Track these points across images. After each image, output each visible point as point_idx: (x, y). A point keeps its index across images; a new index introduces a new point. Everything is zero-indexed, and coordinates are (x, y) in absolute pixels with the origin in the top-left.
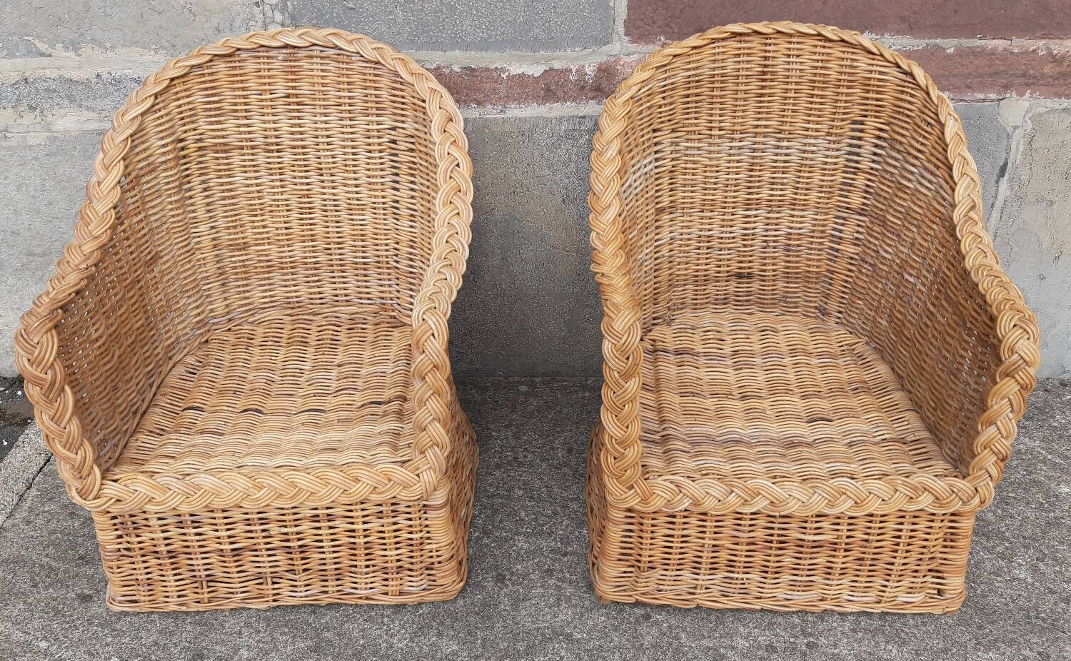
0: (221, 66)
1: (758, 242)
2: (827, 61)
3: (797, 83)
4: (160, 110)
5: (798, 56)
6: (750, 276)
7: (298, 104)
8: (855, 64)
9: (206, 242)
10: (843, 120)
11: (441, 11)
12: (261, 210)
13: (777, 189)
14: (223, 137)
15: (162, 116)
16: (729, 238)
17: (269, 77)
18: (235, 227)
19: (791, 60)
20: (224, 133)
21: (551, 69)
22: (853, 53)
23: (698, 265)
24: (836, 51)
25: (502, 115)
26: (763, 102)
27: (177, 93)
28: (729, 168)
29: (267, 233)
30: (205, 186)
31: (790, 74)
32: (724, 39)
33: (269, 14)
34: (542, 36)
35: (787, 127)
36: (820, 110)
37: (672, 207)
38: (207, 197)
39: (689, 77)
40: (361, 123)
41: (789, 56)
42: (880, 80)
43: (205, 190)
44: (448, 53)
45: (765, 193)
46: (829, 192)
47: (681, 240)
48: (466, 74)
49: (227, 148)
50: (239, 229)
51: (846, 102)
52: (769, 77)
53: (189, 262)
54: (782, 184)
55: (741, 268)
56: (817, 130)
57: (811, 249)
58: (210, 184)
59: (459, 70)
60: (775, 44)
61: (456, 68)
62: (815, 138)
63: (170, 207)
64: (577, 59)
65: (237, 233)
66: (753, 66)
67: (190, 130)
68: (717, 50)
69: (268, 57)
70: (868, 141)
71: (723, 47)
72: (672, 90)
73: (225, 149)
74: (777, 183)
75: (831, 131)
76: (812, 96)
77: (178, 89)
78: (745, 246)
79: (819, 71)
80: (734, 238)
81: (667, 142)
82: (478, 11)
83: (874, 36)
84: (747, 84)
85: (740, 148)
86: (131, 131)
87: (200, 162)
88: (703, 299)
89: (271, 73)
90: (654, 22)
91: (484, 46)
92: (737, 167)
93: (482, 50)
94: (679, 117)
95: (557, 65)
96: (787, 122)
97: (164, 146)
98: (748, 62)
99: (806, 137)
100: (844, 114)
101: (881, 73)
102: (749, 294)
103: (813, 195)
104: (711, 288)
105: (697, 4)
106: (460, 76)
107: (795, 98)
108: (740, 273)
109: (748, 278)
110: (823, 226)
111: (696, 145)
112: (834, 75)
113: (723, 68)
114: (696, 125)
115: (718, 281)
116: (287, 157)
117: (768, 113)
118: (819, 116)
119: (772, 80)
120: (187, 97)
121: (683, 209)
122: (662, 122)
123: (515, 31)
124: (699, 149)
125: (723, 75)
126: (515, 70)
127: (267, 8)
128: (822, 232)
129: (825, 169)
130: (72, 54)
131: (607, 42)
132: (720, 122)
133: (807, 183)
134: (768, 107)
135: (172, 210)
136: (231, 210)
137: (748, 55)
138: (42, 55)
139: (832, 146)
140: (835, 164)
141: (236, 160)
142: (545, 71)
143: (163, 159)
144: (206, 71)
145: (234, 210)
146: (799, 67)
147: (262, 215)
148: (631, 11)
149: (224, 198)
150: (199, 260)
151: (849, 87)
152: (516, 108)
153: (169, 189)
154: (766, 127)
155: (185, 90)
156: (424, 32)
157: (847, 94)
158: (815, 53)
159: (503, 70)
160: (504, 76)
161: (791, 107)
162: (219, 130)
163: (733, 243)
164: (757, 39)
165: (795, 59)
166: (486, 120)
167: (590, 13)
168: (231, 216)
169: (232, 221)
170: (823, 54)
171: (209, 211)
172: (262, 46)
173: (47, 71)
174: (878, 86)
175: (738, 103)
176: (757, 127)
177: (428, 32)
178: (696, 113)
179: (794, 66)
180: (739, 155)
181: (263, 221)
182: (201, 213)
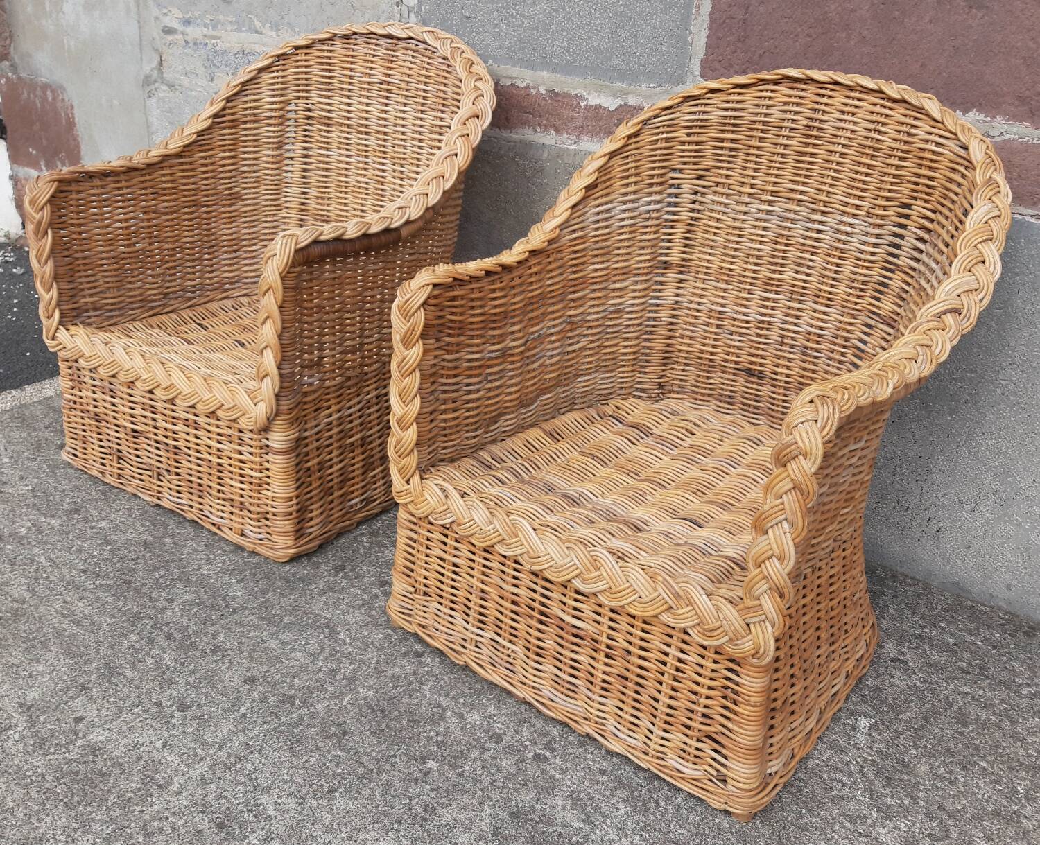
0: (339, 46)
1: (775, 335)
2: (884, 124)
3: (844, 146)
4: (278, 71)
5: (853, 114)
6: (760, 376)
7: (388, 91)
8: (913, 131)
9: (294, 204)
10: (888, 199)
11: (537, 28)
12: (346, 187)
13: (802, 273)
14: (329, 111)
15: (278, 77)
16: (741, 321)
17: (372, 62)
18: (323, 198)
19: (845, 117)
20: (328, 108)
21: (625, 104)
22: (916, 118)
23: (704, 345)
24: (898, 114)
25: (576, 147)
26: (804, 162)
27: (298, 61)
28: (753, 235)
29: (347, 211)
30: (305, 152)
31: (840, 133)
32: (775, 82)
33: (406, 15)
34: (622, 66)
35: (824, 198)
36: (864, 182)
37: (684, 267)
38: (305, 163)
39: (726, 117)
40: (429, 116)
41: (843, 112)
42: (934, 153)
43: (306, 156)
44: (538, 73)
45: (788, 275)
46: (861, 290)
47: (689, 309)
48: (550, 98)
49: (330, 122)
50: (326, 202)
51: (895, 176)
52: (815, 133)
53: (274, 215)
54: (809, 267)
55: (751, 363)
56: (857, 207)
57: (830, 359)
58: (310, 153)
59: (544, 92)
60: (830, 97)
61: (542, 90)
62: (854, 216)
63: (265, 159)
64: (650, 96)
65: (324, 205)
66: (799, 118)
67: (303, 98)
68: (764, 94)
69: (376, 45)
70: (910, 231)
71: (772, 91)
72: (701, 127)
73: (328, 123)
74: (803, 265)
75: (871, 210)
76: (859, 163)
77: (298, 58)
78: (759, 336)
79: (872, 134)
80: (747, 322)
81: (687, 188)
82: (568, 33)
83: (982, 117)
84: (789, 137)
85: (768, 212)
86: (242, 80)
87: (306, 130)
88: (705, 389)
89: (375, 59)
90: (731, 66)
91: (568, 69)
92: (762, 236)
93: (566, 74)
94: (707, 163)
95: (632, 101)
96: (823, 191)
97: (272, 103)
98: (796, 113)
99: (844, 213)
100: (890, 191)
101: (938, 144)
102: (758, 399)
103: (842, 289)
104: (715, 378)
105: (777, 50)
106: (545, 99)
107: (838, 163)
108: (750, 369)
109: (759, 378)
110: (849, 331)
111: (724, 200)
112: (888, 142)
113: (766, 115)
114: (727, 177)
115: (724, 372)
116: (372, 142)
117: (806, 176)
118: (862, 190)
119: (817, 138)
120: (306, 67)
121: (698, 272)
122: (685, 163)
123: (597, 58)
124: (726, 205)
125: (764, 123)
126: (593, 100)
127: (404, 8)
128: (847, 339)
129: (859, 260)
130: (274, 33)
131: (680, 82)
132: (754, 177)
133: (836, 272)
134: (808, 170)
135: (267, 162)
136: (323, 182)
137: (798, 105)
138: (257, 32)
139: (871, 230)
140: (873, 254)
141: (336, 136)
142: (621, 105)
143: (268, 114)
144: (325, 48)
145: (326, 182)
146: (851, 127)
147: (346, 193)
148: (709, 51)
149: (320, 169)
150: (284, 218)
151: (901, 158)
152: (588, 141)
153: (269, 143)
154: (802, 193)
155: (306, 61)
156: (520, 49)
157: (898, 167)
158: (872, 113)
159: (582, 98)
160: (582, 104)
161: (831, 173)
162: (326, 104)
163: (746, 328)
164: (812, 88)
165: (849, 117)
166: (560, 149)
167: (668, 47)
168: (323, 187)
169: (322, 193)
170: (882, 114)
171: (304, 177)
172: (373, 33)
173: (257, 46)
174: (932, 161)
175: (775, 158)
176: (792, 191)
177: (523, 49)
178: (729, 162)
179: (846, 125)
180: (766, 221)
181: (346, 199)
182: (296, 176)
